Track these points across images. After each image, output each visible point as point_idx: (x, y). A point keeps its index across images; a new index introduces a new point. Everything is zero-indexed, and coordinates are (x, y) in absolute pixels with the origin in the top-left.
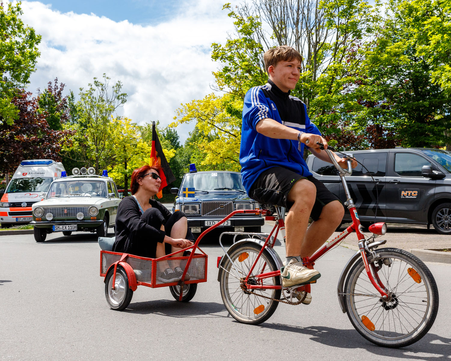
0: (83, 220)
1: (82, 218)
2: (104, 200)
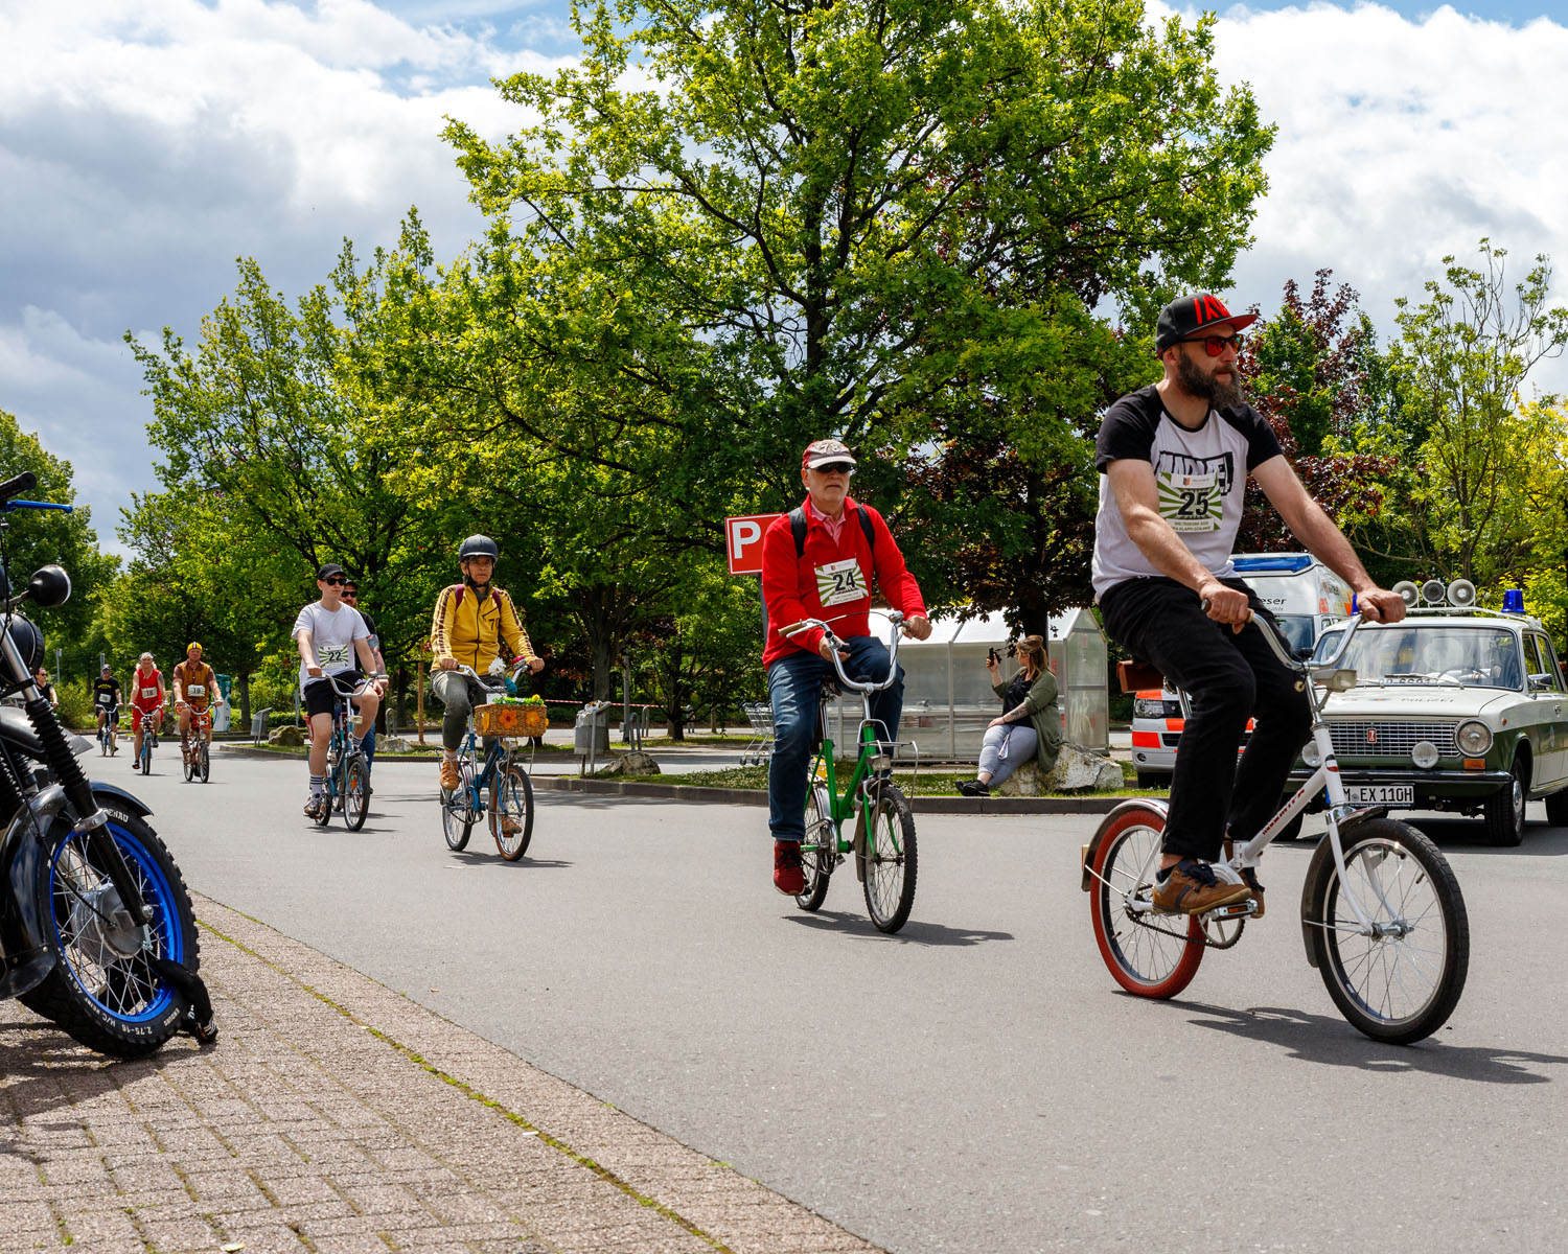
0: (1434, 768)
1: (1432, 762)
2: (1513, 699)
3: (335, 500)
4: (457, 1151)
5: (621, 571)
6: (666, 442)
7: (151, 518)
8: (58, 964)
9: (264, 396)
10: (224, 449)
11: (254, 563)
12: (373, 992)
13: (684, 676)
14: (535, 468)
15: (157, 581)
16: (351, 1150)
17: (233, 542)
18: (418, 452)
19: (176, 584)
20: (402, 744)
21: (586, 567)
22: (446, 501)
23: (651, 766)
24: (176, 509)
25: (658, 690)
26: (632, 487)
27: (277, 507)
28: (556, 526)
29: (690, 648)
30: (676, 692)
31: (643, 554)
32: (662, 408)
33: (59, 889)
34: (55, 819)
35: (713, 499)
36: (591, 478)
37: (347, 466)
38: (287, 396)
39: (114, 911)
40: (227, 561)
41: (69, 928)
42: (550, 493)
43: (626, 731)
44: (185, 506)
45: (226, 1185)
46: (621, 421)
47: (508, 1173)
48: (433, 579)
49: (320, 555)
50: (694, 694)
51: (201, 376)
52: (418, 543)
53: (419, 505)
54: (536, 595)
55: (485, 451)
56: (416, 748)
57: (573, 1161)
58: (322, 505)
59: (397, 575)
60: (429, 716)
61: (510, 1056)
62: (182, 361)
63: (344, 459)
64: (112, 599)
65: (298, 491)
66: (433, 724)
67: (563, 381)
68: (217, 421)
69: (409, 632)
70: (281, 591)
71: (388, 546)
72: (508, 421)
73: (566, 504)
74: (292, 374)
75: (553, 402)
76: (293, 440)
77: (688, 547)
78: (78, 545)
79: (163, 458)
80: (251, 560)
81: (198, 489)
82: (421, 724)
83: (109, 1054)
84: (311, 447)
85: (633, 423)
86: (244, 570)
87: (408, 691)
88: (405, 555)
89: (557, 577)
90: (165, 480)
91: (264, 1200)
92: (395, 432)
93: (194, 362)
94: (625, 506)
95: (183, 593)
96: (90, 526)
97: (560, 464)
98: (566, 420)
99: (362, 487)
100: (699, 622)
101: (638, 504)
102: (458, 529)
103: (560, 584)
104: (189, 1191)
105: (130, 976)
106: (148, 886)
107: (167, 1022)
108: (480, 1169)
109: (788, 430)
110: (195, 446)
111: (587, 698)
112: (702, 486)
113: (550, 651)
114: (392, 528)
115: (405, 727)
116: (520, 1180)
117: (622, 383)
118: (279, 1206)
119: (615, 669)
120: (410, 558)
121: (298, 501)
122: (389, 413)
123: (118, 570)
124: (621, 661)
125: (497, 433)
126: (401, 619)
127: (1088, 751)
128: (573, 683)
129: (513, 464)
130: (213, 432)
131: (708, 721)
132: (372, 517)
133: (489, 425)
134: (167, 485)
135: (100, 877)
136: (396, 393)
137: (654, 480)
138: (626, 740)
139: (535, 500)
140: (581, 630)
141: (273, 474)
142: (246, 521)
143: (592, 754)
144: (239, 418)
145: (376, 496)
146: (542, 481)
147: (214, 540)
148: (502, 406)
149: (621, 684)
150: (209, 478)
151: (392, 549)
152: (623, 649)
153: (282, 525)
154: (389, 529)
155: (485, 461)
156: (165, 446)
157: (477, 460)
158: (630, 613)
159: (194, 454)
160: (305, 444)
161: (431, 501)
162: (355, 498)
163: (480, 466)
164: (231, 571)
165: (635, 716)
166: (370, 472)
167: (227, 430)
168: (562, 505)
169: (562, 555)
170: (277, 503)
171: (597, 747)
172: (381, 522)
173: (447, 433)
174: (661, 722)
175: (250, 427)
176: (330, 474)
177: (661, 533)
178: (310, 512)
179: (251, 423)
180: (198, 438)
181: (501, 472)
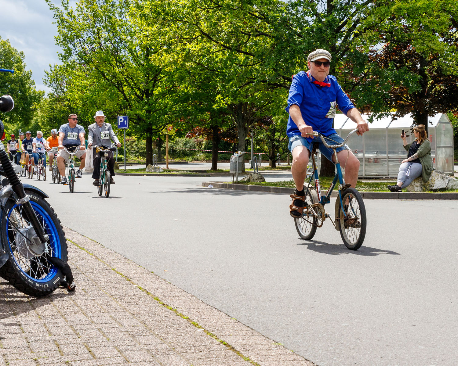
3: (132, 68)
4: (170, 337)
5: (250, 98)
6: (268, 44)
7: (56, 75)
8: (10, 258)
9: (103, 24)
10: (86, 46)
11: (98, 93)
12: (140, 271)
13: (276, 141)
14: (213, 54)
15: (59, 101)
16: (127, 336)
17: (90, 85)
18: (165, 48)
19: (67, 103)
20: (159, 169)
21: (234, 96)
22: (177, 68)
23: (261, 179)
24: (66, 71)
25: (265, 147)
26: (254, 62)
28: (222, 79)
29: (279, 130)
30: (273, 148)
31: (258, 90)
32: (266, 29)
33: (11, 228)
34: (9, 199)
35: (287, 68)
36: (236, 59)
37: (137, 53)
38: (112, 24)
39: (33, 237)
40: (88, 93)
41: (15, 244)
42: (220, 65)
43: (252, 164)
44: (70, 70)
45: (75, 349)
46: (249, 35)
47: (190, 346)
48: (173, 100)
50: (281, 149)
51: (77, 16)
52: (165, 85)
53: (166, 70)
54: (214, 107)
55: (193, 47)
56: (165, 171)
57: (217, 342)
58: (126, 70)
59: (157, 99)
60: (171, 157)
61: (195, 298)
62: (69, 10)
63: (135, 51)
64: (41, 108)
65: (116, 64)
66: (173, 161)
67: (224, 18)
68: (83, 35)
69: (162, 122)
70: (110, 106)
71: (154, 86)
72: (202, 35)
73: (226, 69)
74: (114, 15)
75: (221, 27)
76: (115, 43)
77: (277, 87)
78: (27, 87)
79: (61, 50)
80: (97, 92)
81: (76, 63)
82: (167, 161)
83: (31, 295)
84: (121, 46)
85: (253, 35)
86: (94, 97)
87: (162, 147)
88: (161, 90)
89: (223, 99)
90: (62, 59)
91: (90, 356)
92: (156, 40)
93: (74, 11)
94: (250, 70)
95: (69, 106)
96: (32, 79)
97: (224, 52)
98: (225, 34)
99: (142, 62)
100: (282, 119)
101: (256, 69)
102: (182, 79)
103: (224, 102)
104: (60, 352)
105: (40, 264)
106: (47, 227)
107: (55, 282)
108: (179, 344)
109: (318, 38)
110: (74, 45)
111: (235, 150)
112: (282, 62)
113: (221, 131)
114: (155, 80)
115: (161, 161)
116: (195, 349)
117: (249, 19)
118: (96, 358)
119: (248, 138)
120: (162, 92)
121: (116, 68)
123: (43, 97)
124: (250, 135)
125: (197, 40)
126: (159, 117)
127: (443, 173)
128: (230, 144)
129: (204, 53)
130: (81, 39)
131: (286, 160)
132: (147, 75)
133: (194, 37)
134: (63, 61)
135: (28, 223)
136: (156, 23)
137: (262, 59)
138: (252, 167)
139: (213, 68)
140: (233, 122)
141: (106, 57)
142: (95, 76)
143: (237, 173)
144: (92, 34)
145: (148, 66)
146: (216, 60)
147: (82, 84)
148: (199, 28)
149: (250, 145)
150: (80, 59)
151: (155, 88)
152: (251, 130)
153: (110, 78)
154: (154, 80)
155: (192, 52)
156: (62, 45)
157: (189, 51)
158: (253, 115)
159: (74, 48)
160: (119, 44)
161: (171, 68)
162: (140, 67)
163: (190, 54)
164: (89, 97)
165: (255, 158)
166: (146, 56)
167: (87, 39)
168: (224, 70)
169: (224, 91)
170: (108, 69)
171: (238, 171)
172: (151, 77)
173: (176, 40)
174: (267, 160)
175: (97, 38)
176: (129, 57)
177: (266, 81)
178: (122, 73)
179: (97, 36)
180: (76, 42)
181: (199, 56)
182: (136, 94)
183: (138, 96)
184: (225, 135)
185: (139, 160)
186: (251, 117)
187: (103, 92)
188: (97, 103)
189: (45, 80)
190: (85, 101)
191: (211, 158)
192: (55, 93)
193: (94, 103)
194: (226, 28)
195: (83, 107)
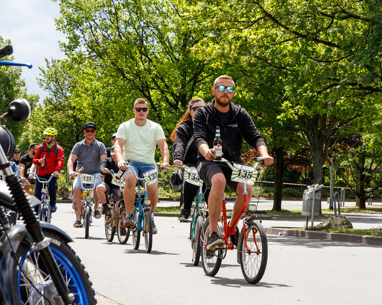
3: (162, 63)
5: (330, 107)
6: (359, 30)
7: (56, 73)
10: (99, 33)
11: (116, 100)
13: (367, 170)
14: (280, 45)
15: (59, 110)
17: (104, 88)
18: (211, 35)
19: (71, 112)
21: (309, 103)
22: (228, 64)
23: (347, 224)
24: (71, 68)
25: (351, 179)
26: (339, 56)
27: (129, 67)
28: (292, 80)
29: (370, 154)
30: (361, 180)
33: (23, 283)
34: (21, 242)
36: (314, 51)
37: (170, 43)
40: (100, 99)
42: (289, 60)
43: (331, 203)
44: (76, 66)
46: (332, 17)
49: (153, 96)
50: (373, 182)
53: (212, 65)
55: (251, 34)
58: (155, 66)
63: (168, 39)
64: (34, 120)
65: (141, 58)
68: (95, 16)
71: (193, 90)
72: (265, 17)
73: (299, 66)
76: (139, 28)
77: (372, 93)
78: (15, 89)
80: (113, 99)
81: (84, 57)
84: (148, 32)
86: (111, 104)
90: (66, 51)
92: (199, 23)
94: (334, 68)
95: (74, 117)
96: (21, 77)
98: (299, 16)
99: (177, 55)
101: (342, 67)
106: (71, 282)
110: (82, 31)
111: (309, 182)
113: (287, 155)
114: (195, 80)
119: (324, 166)
121: (140, 64)
122: (194, 11)
123: (37, 104)
124: (329, 161)
125: (259, 24)
128: (300, 174)
129: (268, 43)
130: (92, 23)
132: (184, 74)
133: (253, 19)
134: (66, 54)
135: (45, 276)
137: (351, 53)
138: (331, 208)
139: (281, 64)
140: (306, 142)
141: (127, 48)
142: (111, 76)
143: (312, 215)
144: (108, 15)
145: (186, 61)
146: (285, 52)
147: (93, 86)
148: (261, 8)
149: (328, 175)
150: (90, 50)
151: (195, 93)
152: (331, 154)
153: (132, 78)
154: (193, 81)
155: (251, 40)
156: (66, 31)
157: (246, 40)
158: (335, 132)
159: (82, 36)
160: (145, 30)
161: (219, 64)
162: (173, 62)
163: (248, 44)
164: (102, 104)
165: (337, 194)
166: (183, 46)
167: (101, 22)
168: (296, 67)
169: (295, 97)
170: (129, 65)
171: (314, 212)
172: (188, 76)
173: (228, 24)
174: (351, 198)
175: (114, 20)
176: (159, 48)
177: (356, 84)
178: (148, 70)
179: (114, 18)
180: (84, 27)
181: (260, 47)
182: (167, 100)
183: (170, 104)
184: (294, 160)
185: (169, 194)
186: (331, 135)
187: (122, 98)
188: (113, 113)
189: (41, 80)
190: (97, 110)
191: (272, 194)
192: (54, 98)
193: (109, 113)
194: (299, 7)
195: (94, 118)
